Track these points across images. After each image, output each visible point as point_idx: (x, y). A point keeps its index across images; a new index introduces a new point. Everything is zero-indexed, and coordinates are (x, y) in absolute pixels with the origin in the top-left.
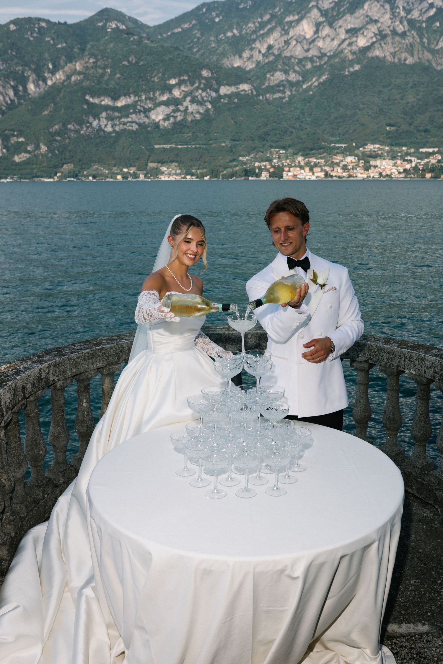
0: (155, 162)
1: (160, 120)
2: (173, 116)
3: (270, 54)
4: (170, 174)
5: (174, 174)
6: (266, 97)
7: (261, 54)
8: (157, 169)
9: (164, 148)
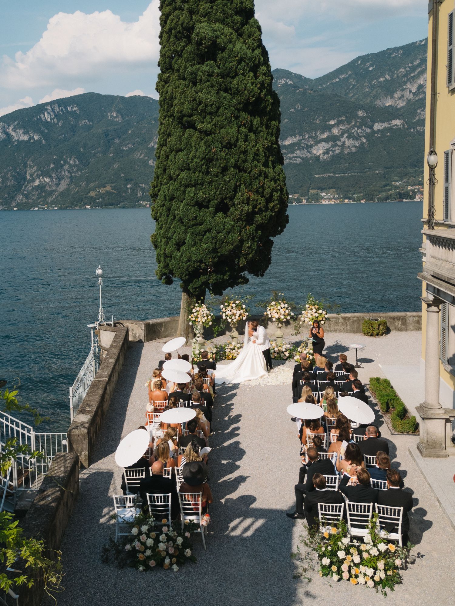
0: (315, 189)
1: (320, 154)
2: (332, 150)
3: (420, 93)
4: (329, 199)
5: (332, 198)
6: (417, 130)
7: (412, 93)
8: (317, 194)
9: (323, 177)
